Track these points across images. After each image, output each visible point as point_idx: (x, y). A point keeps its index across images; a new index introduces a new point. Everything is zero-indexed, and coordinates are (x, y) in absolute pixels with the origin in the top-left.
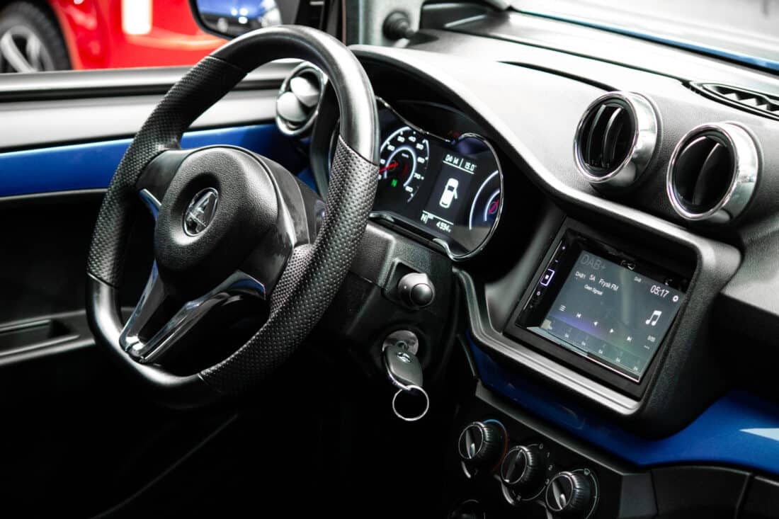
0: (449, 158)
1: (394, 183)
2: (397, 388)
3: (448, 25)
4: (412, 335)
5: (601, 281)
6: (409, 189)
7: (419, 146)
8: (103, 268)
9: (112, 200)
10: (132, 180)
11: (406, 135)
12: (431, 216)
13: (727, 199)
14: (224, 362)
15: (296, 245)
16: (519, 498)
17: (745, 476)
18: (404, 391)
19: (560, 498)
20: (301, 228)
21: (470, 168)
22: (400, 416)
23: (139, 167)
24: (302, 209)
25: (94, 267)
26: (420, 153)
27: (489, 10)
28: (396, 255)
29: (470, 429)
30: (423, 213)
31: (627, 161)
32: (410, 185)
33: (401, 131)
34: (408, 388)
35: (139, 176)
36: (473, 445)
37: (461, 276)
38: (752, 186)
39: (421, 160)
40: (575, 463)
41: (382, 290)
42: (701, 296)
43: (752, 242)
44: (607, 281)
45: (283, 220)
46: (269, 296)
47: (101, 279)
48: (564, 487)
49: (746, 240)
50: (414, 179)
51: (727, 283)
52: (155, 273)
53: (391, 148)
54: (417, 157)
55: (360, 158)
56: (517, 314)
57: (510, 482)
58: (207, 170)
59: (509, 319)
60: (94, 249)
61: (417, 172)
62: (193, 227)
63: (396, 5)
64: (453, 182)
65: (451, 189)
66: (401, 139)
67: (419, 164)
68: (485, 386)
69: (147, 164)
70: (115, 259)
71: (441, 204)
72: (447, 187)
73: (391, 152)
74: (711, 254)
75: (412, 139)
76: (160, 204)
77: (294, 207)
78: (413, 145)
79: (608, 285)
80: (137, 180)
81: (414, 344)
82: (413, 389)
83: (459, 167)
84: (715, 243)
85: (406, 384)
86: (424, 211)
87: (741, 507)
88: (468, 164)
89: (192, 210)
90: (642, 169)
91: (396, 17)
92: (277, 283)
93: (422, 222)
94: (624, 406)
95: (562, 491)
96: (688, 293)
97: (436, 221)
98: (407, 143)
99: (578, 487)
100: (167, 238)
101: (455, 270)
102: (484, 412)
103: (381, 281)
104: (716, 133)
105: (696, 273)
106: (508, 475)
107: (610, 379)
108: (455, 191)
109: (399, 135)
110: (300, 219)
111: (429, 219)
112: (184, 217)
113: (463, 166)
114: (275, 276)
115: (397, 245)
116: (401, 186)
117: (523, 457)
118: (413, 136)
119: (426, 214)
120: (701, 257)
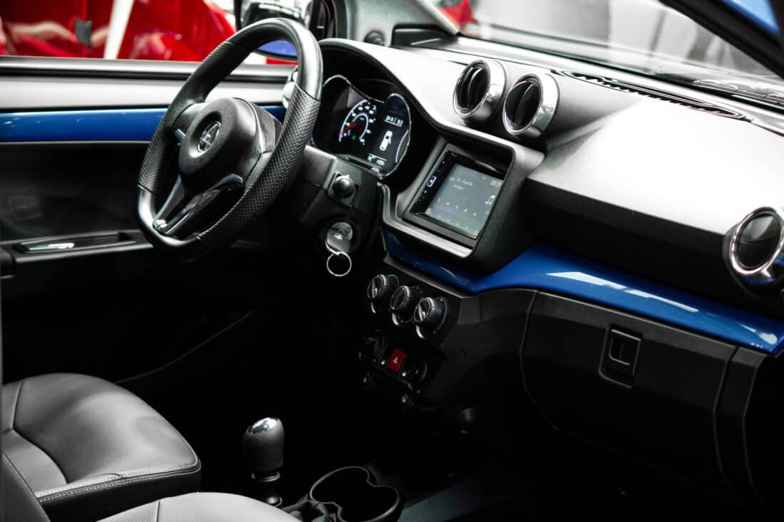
0: (388, 118)
1: (354, 137)
2: (331, 253)
3: (413, 44)
4: (349, 226)
5: (464, 181)
6: (362, 141)
7: (371, 112)
8: (148, 181)
9: (158, 138)
10: (171, 123)
11: (364, 105)
12: (374, 157)
13: (535, 120)
14: (213, 226)
15: (264, 152)
16: (402, 321)
17: (533, 292)
18: (335, 255)
19: (422, 314)
20: (269, 143)
21: (400, 123)
22: (331, 272)
23: (176, 115)
24: (273, 133)
25: (142, 181)
26: (371, 117)
27: (443, 34)
28: (337, 169)
29: (376, 280)
31: (483, 102)
32: (363, 138)
33: (361, 103)
34: (338, 253)
35: (175, 121)
36: (376, 290)
37: (383, 188)
38: (552, 113)
39: (371, 121)
40: (435, 294)
41: (326, 191)
42: (515, 181)
43: (553, 148)
44: (466, 181)
45: (258, 137)
46: (244, 184)
47: (146, 188)
48: (426, 307)
49: (549, 148)
50: (366, 134)
51: (532, 171)
52: (179, 180)
53: (354, 115)
54: (369, 118)
55: (308, 96)
56: (411, 206)
57: (396, 308)
58: (214, 110)
59: (407, 209)
60: (143, 169)
61: (368, 129)
62: (203, 147)
63: (373, 27)
64: (389, 134)
65: (387, 138)
66: (361, 109)
67: (370, 123)
68: (391, 256)
69: (181, 113)
70: (156, 177)
71: (381, 148)
72: (385, 137)
73: (353, 117)
74: (522, 154)
75: (367, 108)
76: (184, 135)
77: (267, 132)
78: (367, 112)
79: (467, 183)
80: (174, 124)
81: (349, 232)
82: (341, 255)
83: (394, 123)
84: (526, 148)
85: (336, 250)
86: (370, 154)
87: (530, 313)
88: (399, 121)
89: (203, 136)
90: (494, 107)
91: (374, 35)
92: (249, 175)
93: (368, 161)
94: (463, 252)
95: (424, 309)
96: (505, 179)
97: (377, 159)
98: (365, 111)
99: (433, 305)
100: (187, 155)
101: (379, 184)
102: (387, 270)
103: (326, 186)
104: (534, 79)
105: (511, 165)
106: (394, 304)
107: (459, 238)
108: (390, 139)
109: (360, 106)
110: (270, 138)
111: (373, 159)
112: (199, 140)
113: (396, 122)
114: (248, 171)
115: (338, 164)
116: (358, 140)
117: (404, 293)
118: (368, 105)
119: (371, 156)
120: (515, 154)
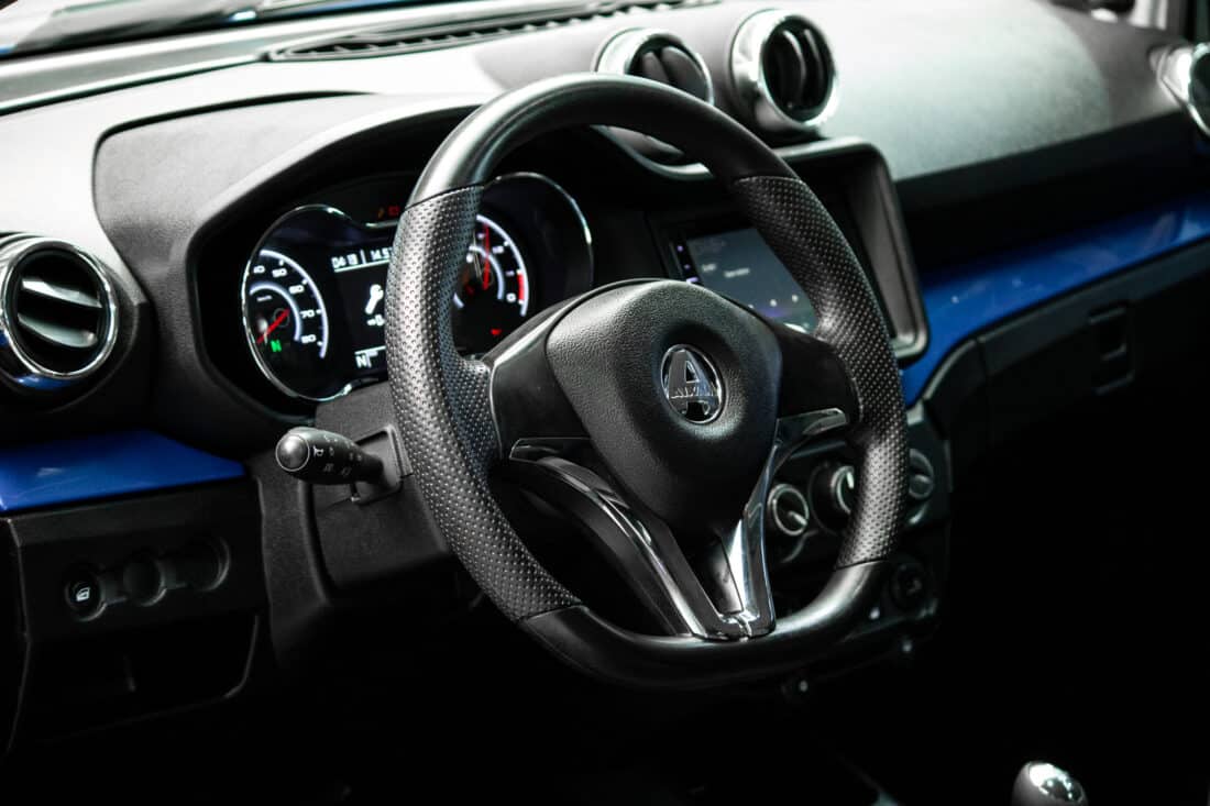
0: (338, 262)
1: (276, 346)
6: (308, 339)
21: (382, 256)
26: (287, 282)
30: (355, 356)
39: (296, 290)
50: (306, 321)
54: (286, 289)
61: (301, 309)
67: (296, 297)
83: (365, 264)
86: (358, 353)
111: (372, 359)
113: (369, 259)
116: (291, 343)
119: (361, 355)
